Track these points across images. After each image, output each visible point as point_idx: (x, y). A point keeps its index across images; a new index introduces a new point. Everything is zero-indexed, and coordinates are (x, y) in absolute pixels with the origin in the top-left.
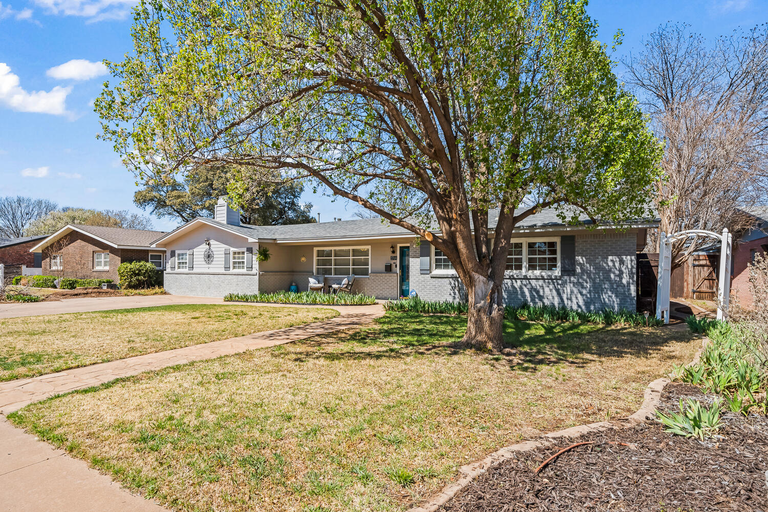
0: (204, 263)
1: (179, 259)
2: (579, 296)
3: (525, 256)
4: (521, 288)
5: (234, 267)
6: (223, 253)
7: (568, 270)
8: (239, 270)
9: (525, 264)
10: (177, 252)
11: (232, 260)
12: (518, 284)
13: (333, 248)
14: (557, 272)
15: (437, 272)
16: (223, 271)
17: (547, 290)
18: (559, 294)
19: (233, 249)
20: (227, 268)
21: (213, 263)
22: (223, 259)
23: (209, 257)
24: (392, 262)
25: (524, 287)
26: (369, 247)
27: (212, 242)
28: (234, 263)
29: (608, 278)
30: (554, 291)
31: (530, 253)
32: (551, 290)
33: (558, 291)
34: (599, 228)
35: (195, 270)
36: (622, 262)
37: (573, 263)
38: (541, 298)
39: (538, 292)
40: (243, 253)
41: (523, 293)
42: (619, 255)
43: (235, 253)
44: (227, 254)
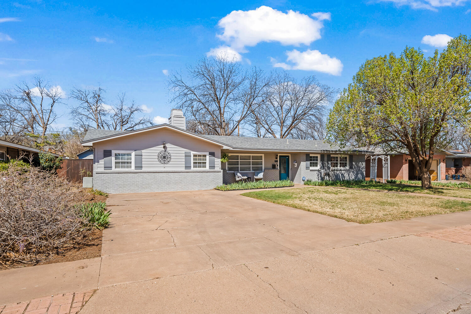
0: (158, 163)
1: (116, 159)
2: (353, 176)
3: (339, 162)
4: (339, 174)
5: (194, 167)
6: (184, 155)
7: (351, 168)
8: (199, 169)
9: (339, 165)
10: (114, 152)
11: (192, 161)
12: (338, 172)
13: (239, 155)
14: (348, 168)
15: (311, 168)
16: (183, 169)
17: (346, 174)
18: (349, 175)
19: (193, 153)
20: (188, 167)
21: (171, 163)
22: (184, 160)
23: (164, 158)
24: (275, 163)
25: (340, 173)
26: (263, 155)
27: (168, 145)
28: (194, 163)
29: (360, 170)
30: (348, 175)
31: (341, 160)
32: (347, 174)
33: (348, 174)
34: (363, 153)
35: (144, 169)
36: (362, 164)
37: (352, 164)
38: (344, 177)
39: (343, 175)
40: (205, 156)
41: (339, 176)
42: (362, 162)
43: (195, 156)
44: (187, 156)
